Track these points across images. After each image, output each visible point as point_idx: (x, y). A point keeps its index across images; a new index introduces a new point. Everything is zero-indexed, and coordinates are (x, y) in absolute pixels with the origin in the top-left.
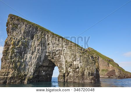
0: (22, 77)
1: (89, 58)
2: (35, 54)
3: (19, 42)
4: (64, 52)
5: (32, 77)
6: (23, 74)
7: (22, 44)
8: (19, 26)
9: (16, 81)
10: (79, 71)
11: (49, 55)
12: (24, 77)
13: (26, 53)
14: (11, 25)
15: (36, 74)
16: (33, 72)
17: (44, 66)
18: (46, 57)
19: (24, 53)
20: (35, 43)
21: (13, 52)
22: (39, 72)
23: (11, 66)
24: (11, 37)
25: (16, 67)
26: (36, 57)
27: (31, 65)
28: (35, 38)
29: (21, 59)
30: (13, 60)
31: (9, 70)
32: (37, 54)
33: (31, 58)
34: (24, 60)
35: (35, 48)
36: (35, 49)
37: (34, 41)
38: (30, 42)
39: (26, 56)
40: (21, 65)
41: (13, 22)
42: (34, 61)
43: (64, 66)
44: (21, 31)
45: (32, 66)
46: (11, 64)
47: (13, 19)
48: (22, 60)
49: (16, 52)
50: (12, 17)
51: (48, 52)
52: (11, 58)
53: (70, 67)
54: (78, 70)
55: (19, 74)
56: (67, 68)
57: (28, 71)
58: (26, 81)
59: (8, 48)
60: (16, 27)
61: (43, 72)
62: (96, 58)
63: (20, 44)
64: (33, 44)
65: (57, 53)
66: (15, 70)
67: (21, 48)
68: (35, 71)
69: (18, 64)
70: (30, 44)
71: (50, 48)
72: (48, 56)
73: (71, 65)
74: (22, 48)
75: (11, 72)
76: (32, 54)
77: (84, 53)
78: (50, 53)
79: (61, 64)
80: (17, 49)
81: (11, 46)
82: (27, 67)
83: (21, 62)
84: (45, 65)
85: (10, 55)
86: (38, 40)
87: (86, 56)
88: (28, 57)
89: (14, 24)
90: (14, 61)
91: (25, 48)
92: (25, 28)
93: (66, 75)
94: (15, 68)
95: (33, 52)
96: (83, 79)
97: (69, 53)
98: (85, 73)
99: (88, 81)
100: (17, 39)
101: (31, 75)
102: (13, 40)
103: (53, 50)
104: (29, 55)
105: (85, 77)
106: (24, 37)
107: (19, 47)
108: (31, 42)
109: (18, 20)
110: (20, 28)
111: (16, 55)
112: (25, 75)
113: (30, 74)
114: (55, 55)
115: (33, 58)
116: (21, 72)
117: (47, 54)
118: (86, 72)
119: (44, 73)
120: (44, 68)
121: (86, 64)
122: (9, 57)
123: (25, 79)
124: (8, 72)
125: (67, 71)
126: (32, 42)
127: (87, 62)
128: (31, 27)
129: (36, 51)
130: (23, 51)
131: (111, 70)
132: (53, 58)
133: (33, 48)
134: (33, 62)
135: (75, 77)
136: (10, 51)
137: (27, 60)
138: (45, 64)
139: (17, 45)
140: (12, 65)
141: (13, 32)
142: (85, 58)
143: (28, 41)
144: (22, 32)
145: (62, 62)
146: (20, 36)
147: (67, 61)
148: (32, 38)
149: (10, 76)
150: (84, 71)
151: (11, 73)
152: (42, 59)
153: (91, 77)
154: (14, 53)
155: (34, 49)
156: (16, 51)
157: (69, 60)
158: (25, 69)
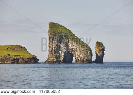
2: (63, 51)
5: (63, 61)
12: (60, 61)
33: (61, 53)
34: (59, 54)
36: (63, 49)
40: (58, 56)
42: (63, 54)
43: (77, 56)
45: (63, 56)
52: (55, 54)
54: (82, 58)
55: (58, 60)
58: (61, 63)
65: (73, 50)
68: (64, 58)
69: (57, 56)
71: (70, 47)
73: (79, 56)
78: (70, 50)
88: (60, 52)
94: (56, 58)
97: (79, 50)
98: (84, 60)
100: (55, 45)
103: (72, 48)
119: (68, 59)
120: (68, 57)
121: (85, 56)
124: (54, 59)
125: (78, 59)
132: (72, 52)
138: (68, 55)
140: (55, 56)
147: (78, 54)
149: (55, 61)
152: (67, 53)
158: (60, 58)
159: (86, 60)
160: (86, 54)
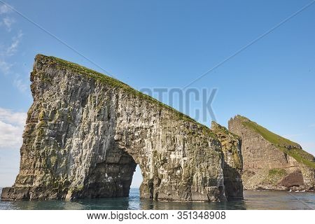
0: (61, 187)
1: (207, 145)
2: (89, 136)
3: (54, 112)
4: (151, 131)
5: (82, 186)
6: (62, 180)
7: (62, 117)
8: (55, 78)
9: (48, 195)
10: (180, 175)
11: (121, 139)
12: (64, 186)
13: (71, 136)
14: (39, 77)
15: (90, 182)
16: (84, 175)
17: (110, 164)
18: (114, 143)
19: (66, 137)
20: (89, 114)
21: (42, 135)
22: (99, 176)
23: (38, 163)
24: (38, 102)
25: (48, 166)
26: (91, 144)
27: (81, 161)
28: (89, 102)
29: (59, 149)
30: (41, 151)
31: (34, 173)
32: (92, 138)
33: (79, 146)
34: (65, 151)
35: (89, 124)
36: (89, 128)
37: (87, 109)
38: (78, 111)
39: (71, 143)
40: (58, 162)
41: (42, 71)
42: (87, 152)
44: (59, 90)
45: (83, 163)
46: (38, 160)
47: (42, 65)
48: (62, 152)
49: (49, 135)
50: (41, 61)
51: (118, 133)
52: (38, 148)
53: (162, 164)
54: (179, 171)
55: (54, 180)
56: (156, 169)
57: (74, 174)
58: (68, 196)
59: (33, 126)
60: (50, 82)
61: (106, 176)
62: (233, 144)
63: (57, 117)
64: (84, 116)
65: (136, 134)
66: (47, 173)
67: (59, 125)
68: (89, 175)
69: (53, 159)
70: (79, 116)
72: (118, 140)
73: (165, 161)
74: (62, 126)
75: (39, 175)
76: (83, 137)
77: (194, 133)
78: (122, 135)
79: (145, 159)
80: (50, 129)
81: (40, 122)
82: (72, 166)
83: (59, 155)
84: (113, 162)
85: (36, 141)
86: (95, 106)
87: (198, 141)
88: (74, 144)
89: (45, 76)
90: (43, 153)
91: (67, 124)
92: (68, 83)
93: (155, 182)
94: (47, 168)
95: (84, 134)
96: (189, 193)
97: (161, 133)
98: (195, 180)
99: (200, 197)
100: (50, 107)
101: (79, 183)
102: (43, 110)
103: (129, 128)
104: (75, 141)
105: (194, 188)
106: (65, 101)
107: (55, 124)
108: (81, 111)
109: (53, 66)
110: (58, 83)
111: (47, 141)
112: (68, 183)
113: (77, 180)
114: (132, 140)
115: (84, 146)
116: (58, 176)
117: (116, 137)
118: (197, 177)
119: (109, 179)
120: (111, 168)
121: (198, 158)
122: (34, 145)
123: (66, 192)
124: (33, 177)
125: (156, 174)
126: (83, 111)
127: (200, 153)
128: (80, 80)
129: (92, 131)
130: (62, 133)
131: (292, 170)
133: (84, 126)
134: (84, 154)
135: (173, 189)
136: (37, 132)
137: (72, 151)
138: (111, 160)
139: (51, 121)
140: (41, 161)
141: (43, 93)
142: (195, 145)
143: (73, 110)
144: (62, 91)
145: (147, 155)
146: (57, 101)
147: (156, 152)
148: (84, 102)
149: (36, 184)
150: (193, 174)
151: (38, 178)
152: (105, 147)
153: (208, 188)
154: (44, 136)
155: (87, 126)
156: (48, 132)
157: (161, 150)
158: (66, 170)
159: (205, 180)
160: (201, 152)
